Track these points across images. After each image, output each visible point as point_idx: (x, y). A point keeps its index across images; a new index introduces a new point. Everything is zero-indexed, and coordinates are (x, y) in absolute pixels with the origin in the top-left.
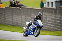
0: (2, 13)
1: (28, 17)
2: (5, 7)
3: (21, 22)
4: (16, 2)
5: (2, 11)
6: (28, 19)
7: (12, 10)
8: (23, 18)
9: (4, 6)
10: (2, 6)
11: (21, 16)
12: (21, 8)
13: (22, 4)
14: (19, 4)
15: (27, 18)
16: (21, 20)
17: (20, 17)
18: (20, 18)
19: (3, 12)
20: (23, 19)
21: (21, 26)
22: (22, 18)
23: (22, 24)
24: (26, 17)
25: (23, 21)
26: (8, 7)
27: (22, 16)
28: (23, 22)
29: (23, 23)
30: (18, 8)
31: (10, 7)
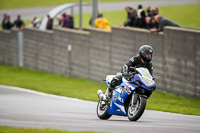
0: (101, 47)
1: (186, 62)
2: (113, 29)
3: (162, 76)
4: (149, 11)
5: (102, 42)
6: (186, 67)
7: (135, 39)
8: (170, 64)
9: (107, 24)
10: (101, 26)
11: (164, 57)
12: (162, 30)
13: (165, 18)
14: (156, 17)
15: (183, 62)
16: (163, 69)
17: (160, 59)
18: (161, 65)
19: (104, 45)
20: (168, 66)
21: (163, 89)
22: (164, 63)
23: (164, 83)
24: (179, 60)
25: (170, 74)
26: (123, 27)
27: (167, 59)
28: (168, 76)
29: (168, 80)
31: (128, 28)
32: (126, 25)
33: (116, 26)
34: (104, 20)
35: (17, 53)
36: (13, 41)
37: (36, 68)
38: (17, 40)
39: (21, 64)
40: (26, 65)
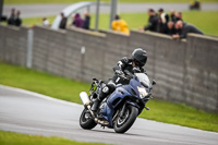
0: (117, 51)
1: (209, 73)
2: (132, 32)
3: (182, 87)
5: (118, 46)
6: (209, 79)
7: (155, 45)
8: (192, 74)
9: (126, 27)
10: (118, 28)
11: (185, 66)
12: (185, 37)
15: (206, 74)
16: (183, 80)
17: (181, 68)
19: (121, 49)
20: (189, 77)
21: (182, 101)
22: (186, 73)
23: (184, 94)
24: (202, 71)
25: (191, 85)
26: (142, 31)
27: (189, 69)
28: (188, 88)
29: (188, 92)
30: (175, 39)
31: (148, 32)
32: (146, 29)
33: (135, 29)
34: (122, 22)
35: (26, 52)
36: (22, 39)
37: (45, 70)
38: (26, 38)
39: (29, 65)
40: (34, 66)
